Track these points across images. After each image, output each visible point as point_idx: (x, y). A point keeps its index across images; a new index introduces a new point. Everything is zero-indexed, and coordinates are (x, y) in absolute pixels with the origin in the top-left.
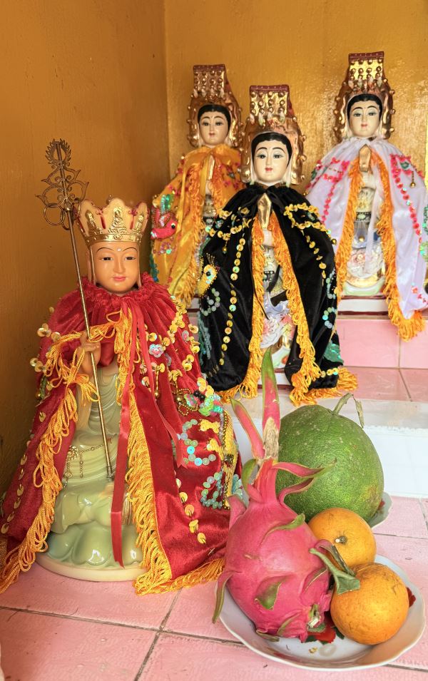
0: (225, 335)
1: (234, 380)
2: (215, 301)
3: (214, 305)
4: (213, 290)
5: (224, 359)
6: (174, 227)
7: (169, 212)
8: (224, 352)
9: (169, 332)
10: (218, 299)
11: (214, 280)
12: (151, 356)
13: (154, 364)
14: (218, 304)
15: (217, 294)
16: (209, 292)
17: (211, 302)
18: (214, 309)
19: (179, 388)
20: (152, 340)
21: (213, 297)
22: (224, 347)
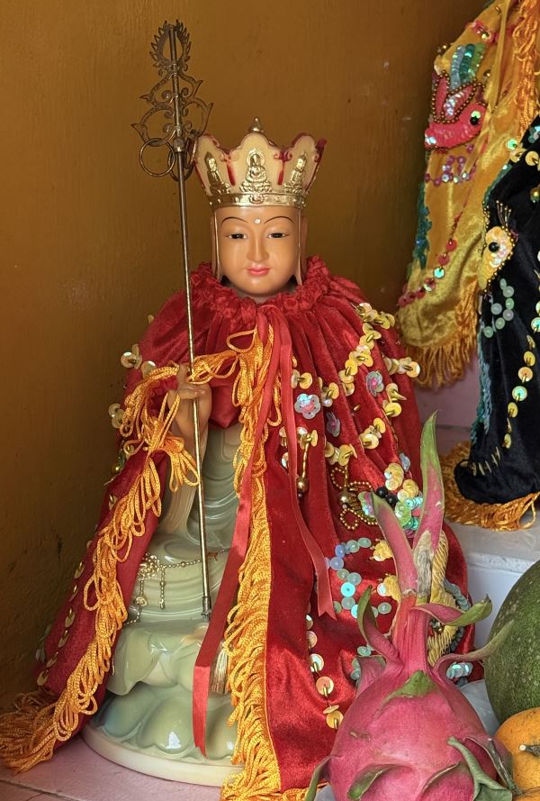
0: (518, 382)
1: (528, 483)
2: (504, 308)
3: (501, 315)
4: (503, 283)
5: (511, 434)
6: (475, 122)
7: (470, 84)
8: (511, 418)
9: (342, 373)
10: (510, 304)
11: (507, 261)
12: (298, 416)
13: (302, 431)
14: (509, 315)
15: (509, 291)
16: (494, 285)
17: (496, 309)
18: (500, 324)
19: (350, 480)
20: (304, 386)
21: (501, 299)
22: (513, 409)
